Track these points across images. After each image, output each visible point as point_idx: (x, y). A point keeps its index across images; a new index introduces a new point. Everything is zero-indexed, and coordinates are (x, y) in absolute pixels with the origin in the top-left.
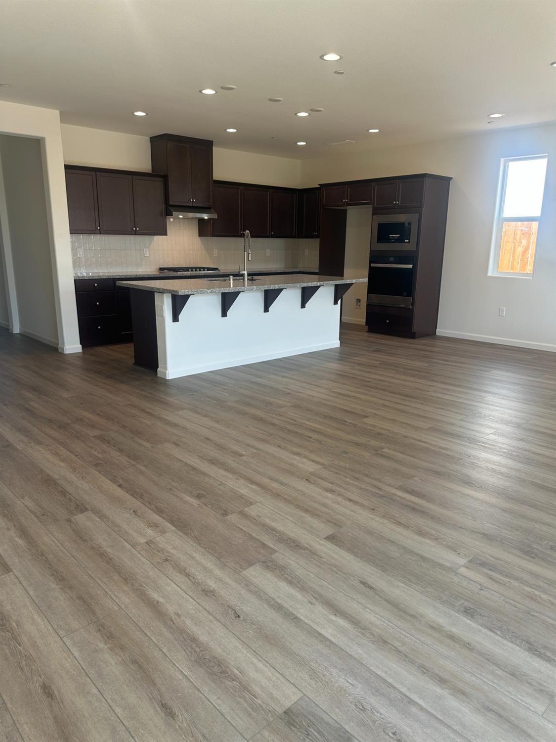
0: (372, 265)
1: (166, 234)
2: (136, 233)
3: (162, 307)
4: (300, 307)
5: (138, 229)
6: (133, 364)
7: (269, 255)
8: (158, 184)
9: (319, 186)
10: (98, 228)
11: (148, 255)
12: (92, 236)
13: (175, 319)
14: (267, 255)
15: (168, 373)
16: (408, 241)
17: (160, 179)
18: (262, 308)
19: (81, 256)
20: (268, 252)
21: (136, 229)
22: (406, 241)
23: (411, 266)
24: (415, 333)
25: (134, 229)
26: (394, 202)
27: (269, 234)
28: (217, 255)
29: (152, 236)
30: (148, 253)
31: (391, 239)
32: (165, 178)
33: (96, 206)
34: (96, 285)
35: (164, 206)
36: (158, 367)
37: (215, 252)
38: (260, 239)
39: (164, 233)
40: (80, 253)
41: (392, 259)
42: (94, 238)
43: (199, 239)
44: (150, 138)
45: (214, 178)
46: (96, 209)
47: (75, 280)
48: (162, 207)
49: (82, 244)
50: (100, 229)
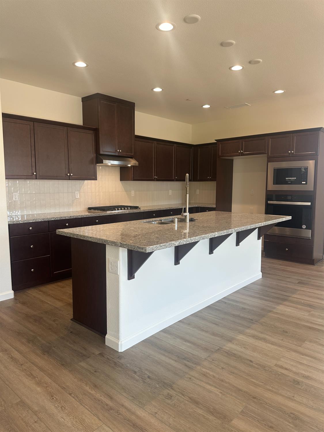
0: (269, 202)
1: (95, 179)
2: (69, 178)
3: (116, 263)
4: (235, 245)
5: (72, 175)
6: (71, 320)
7: (171, 194)
8: (90, 136)
9: (216, 142)
10: (35, 173)
11: (78, 197)
12: (28, 181)
13: (131, 275)
14: (170, 194)
15: (122, 345)
16: (305, 183)
17: (91, 132)
18: (208, 250)
19: (17, 199)
20: (170, 192)
21: (70, 175)
22: (303, 183)
23: (309, 204)
24: (314, 259)
25: (69, 174)
26: (290, 152)
27: (174, 178)
28: (134, 196)
29: (82, 181)
30: (78, 195)
31: (287, 182)
32: (96, 131)
33: (33, 152)
34: (31, 228)
35: (95, 155)
36: (106, 333)
37: (133, 193)
38: (165, 183)
39: (94, 178)
40: (16, 197)
41: (289, 198)
42: (29, 183)
43: (121, 183)
44: (82, 98)
45: (136, 134)
46: (33, 156)
47: (9, 225)
48: (93, 155)
49: (18, 189)
50: (36, 175)
